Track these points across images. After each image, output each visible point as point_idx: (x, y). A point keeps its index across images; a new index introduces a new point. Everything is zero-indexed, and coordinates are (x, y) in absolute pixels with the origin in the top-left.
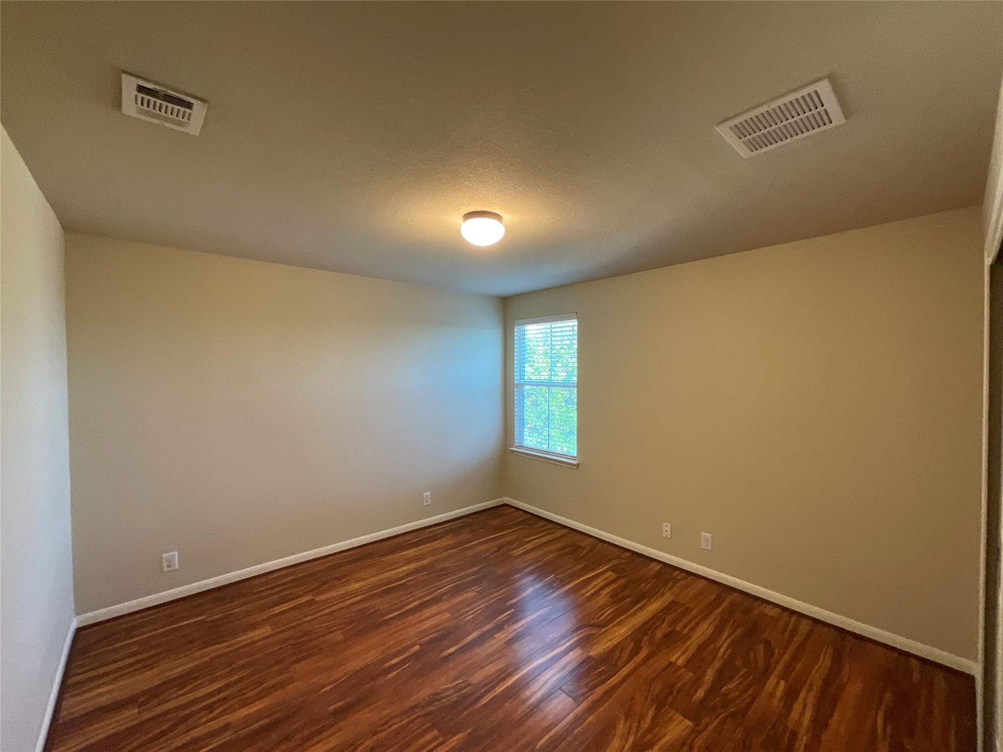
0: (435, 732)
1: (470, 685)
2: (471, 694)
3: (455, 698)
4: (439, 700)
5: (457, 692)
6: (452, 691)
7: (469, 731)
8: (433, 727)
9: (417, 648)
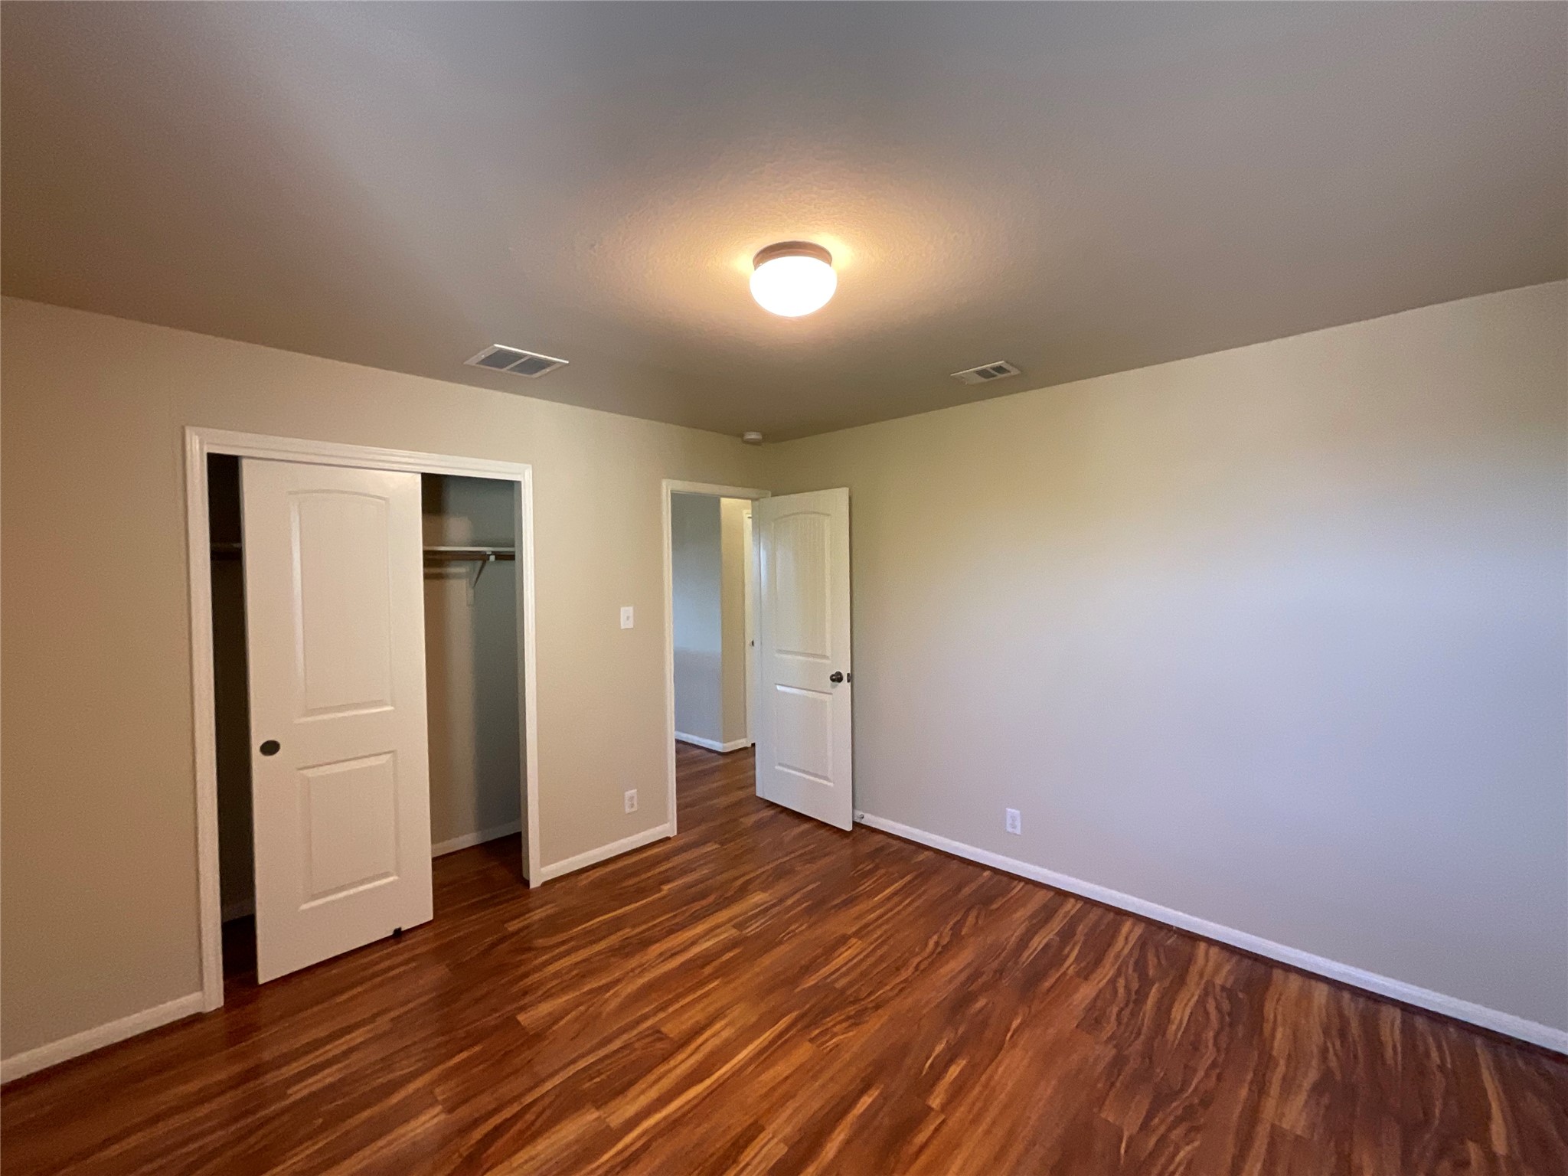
0: (839, 985)
1: (811, 1040)
2: (808, 1026)
3: (829, 1021)
4: (849, 1018)
5: (827, 1029)
6: (835, 1030)
7: (798, 989)
8: (843, 990)
9: (935, 1101)
